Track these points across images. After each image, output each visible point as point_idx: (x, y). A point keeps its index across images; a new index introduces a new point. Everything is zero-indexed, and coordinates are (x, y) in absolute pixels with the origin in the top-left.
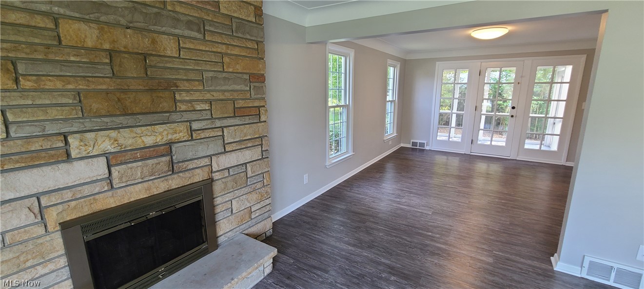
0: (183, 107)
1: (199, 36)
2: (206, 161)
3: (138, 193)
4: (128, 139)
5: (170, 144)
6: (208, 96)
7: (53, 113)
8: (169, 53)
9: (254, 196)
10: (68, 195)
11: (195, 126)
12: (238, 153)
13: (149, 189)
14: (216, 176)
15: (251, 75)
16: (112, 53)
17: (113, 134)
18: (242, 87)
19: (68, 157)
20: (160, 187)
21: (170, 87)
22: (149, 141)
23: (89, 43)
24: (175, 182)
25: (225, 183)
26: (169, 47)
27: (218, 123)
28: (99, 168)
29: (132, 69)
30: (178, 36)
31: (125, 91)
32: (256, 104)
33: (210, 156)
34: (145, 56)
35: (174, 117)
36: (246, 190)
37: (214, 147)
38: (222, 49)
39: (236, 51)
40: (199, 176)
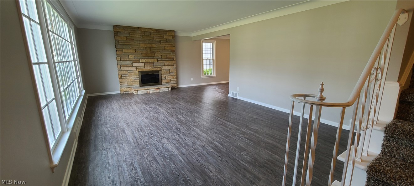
0: (156, 56)
1: (160, 43)
2: (160, 67)
3: (148, 70)
4: (147, 60)
5: (154, 62)
6: (161, 54)
7: (139, 56)
8: (154, 47)
9: (171, 77)
10: (139, 67)
11: (158, 60)
12: (168, 66)
13: (150, 69)
14: (162, 70)
15: (171, 50)
16: (146, 47)
17: (145, 59)
18: (169, 53)
19: (140, 62)
20: (152, 69)
21: (154, 53)
22: (150, 61)
23: (143, 46)
24: (154, 69)
25: (164, 72)
26: (154, 46)
27: (163, 60)
28: (143, 64)
29: (148, 50)
30: (156, 44)
31: (147, 53)
32: (172, 56)
33: (161, 66)
34: (150, 48)
35: (154, 58)
36: (169, 75)
37: (162, 64)
38: (164, 45)
39: (167, 45)
40: (159, 69)
